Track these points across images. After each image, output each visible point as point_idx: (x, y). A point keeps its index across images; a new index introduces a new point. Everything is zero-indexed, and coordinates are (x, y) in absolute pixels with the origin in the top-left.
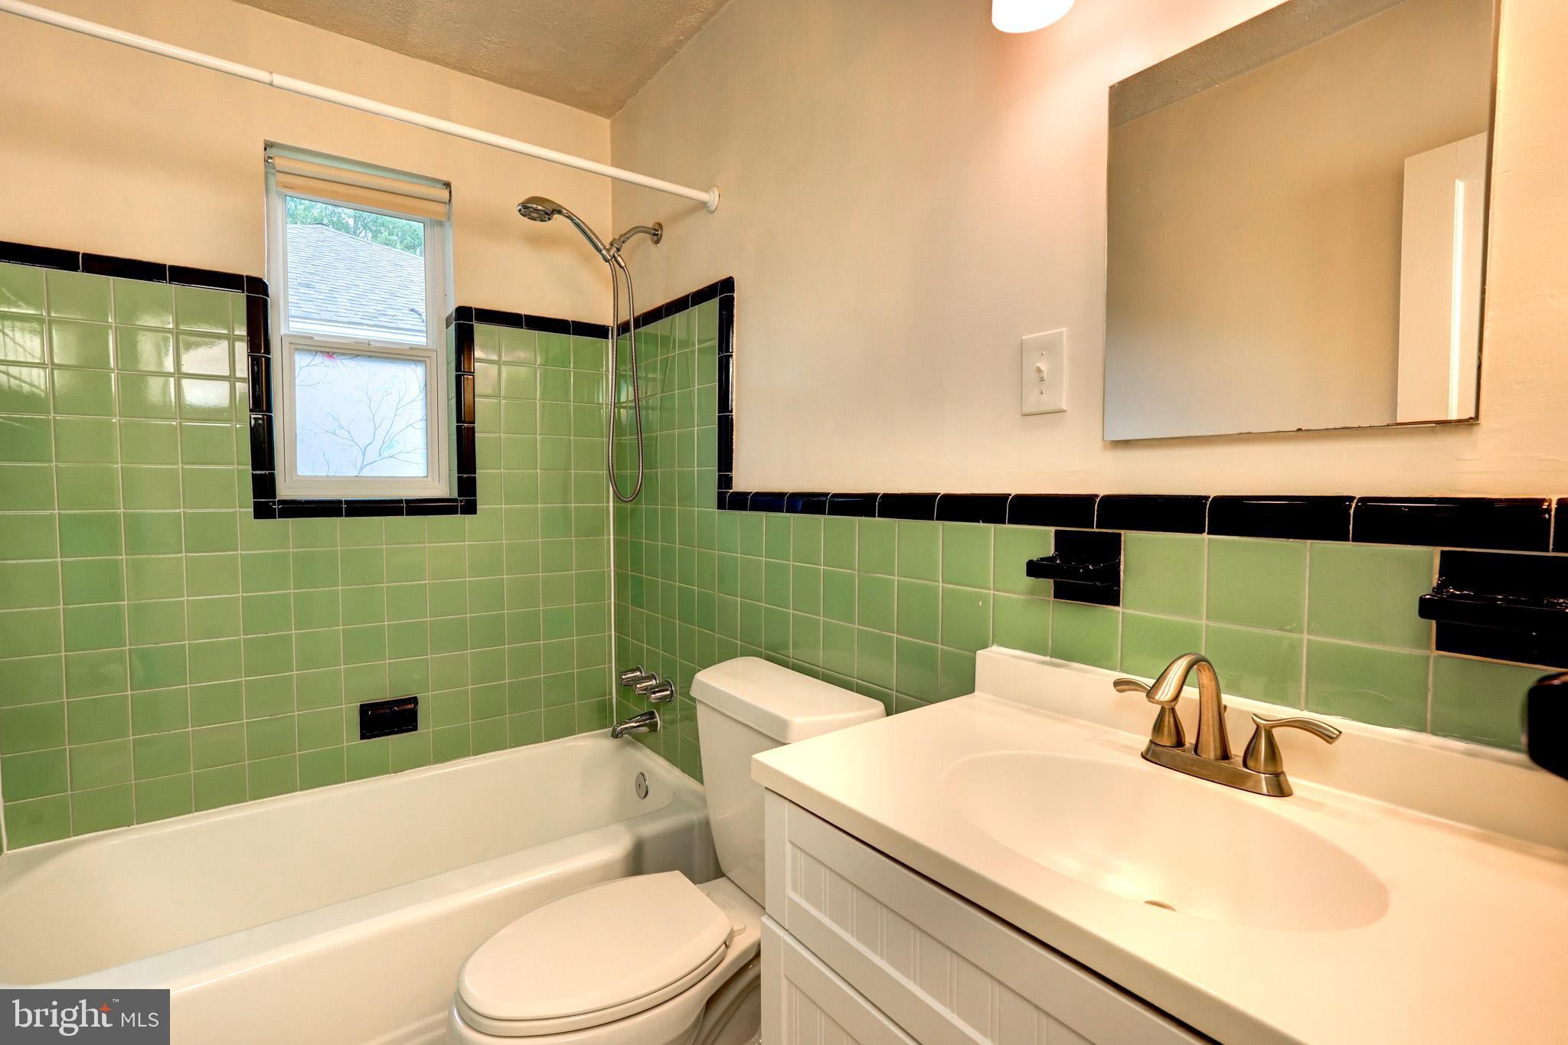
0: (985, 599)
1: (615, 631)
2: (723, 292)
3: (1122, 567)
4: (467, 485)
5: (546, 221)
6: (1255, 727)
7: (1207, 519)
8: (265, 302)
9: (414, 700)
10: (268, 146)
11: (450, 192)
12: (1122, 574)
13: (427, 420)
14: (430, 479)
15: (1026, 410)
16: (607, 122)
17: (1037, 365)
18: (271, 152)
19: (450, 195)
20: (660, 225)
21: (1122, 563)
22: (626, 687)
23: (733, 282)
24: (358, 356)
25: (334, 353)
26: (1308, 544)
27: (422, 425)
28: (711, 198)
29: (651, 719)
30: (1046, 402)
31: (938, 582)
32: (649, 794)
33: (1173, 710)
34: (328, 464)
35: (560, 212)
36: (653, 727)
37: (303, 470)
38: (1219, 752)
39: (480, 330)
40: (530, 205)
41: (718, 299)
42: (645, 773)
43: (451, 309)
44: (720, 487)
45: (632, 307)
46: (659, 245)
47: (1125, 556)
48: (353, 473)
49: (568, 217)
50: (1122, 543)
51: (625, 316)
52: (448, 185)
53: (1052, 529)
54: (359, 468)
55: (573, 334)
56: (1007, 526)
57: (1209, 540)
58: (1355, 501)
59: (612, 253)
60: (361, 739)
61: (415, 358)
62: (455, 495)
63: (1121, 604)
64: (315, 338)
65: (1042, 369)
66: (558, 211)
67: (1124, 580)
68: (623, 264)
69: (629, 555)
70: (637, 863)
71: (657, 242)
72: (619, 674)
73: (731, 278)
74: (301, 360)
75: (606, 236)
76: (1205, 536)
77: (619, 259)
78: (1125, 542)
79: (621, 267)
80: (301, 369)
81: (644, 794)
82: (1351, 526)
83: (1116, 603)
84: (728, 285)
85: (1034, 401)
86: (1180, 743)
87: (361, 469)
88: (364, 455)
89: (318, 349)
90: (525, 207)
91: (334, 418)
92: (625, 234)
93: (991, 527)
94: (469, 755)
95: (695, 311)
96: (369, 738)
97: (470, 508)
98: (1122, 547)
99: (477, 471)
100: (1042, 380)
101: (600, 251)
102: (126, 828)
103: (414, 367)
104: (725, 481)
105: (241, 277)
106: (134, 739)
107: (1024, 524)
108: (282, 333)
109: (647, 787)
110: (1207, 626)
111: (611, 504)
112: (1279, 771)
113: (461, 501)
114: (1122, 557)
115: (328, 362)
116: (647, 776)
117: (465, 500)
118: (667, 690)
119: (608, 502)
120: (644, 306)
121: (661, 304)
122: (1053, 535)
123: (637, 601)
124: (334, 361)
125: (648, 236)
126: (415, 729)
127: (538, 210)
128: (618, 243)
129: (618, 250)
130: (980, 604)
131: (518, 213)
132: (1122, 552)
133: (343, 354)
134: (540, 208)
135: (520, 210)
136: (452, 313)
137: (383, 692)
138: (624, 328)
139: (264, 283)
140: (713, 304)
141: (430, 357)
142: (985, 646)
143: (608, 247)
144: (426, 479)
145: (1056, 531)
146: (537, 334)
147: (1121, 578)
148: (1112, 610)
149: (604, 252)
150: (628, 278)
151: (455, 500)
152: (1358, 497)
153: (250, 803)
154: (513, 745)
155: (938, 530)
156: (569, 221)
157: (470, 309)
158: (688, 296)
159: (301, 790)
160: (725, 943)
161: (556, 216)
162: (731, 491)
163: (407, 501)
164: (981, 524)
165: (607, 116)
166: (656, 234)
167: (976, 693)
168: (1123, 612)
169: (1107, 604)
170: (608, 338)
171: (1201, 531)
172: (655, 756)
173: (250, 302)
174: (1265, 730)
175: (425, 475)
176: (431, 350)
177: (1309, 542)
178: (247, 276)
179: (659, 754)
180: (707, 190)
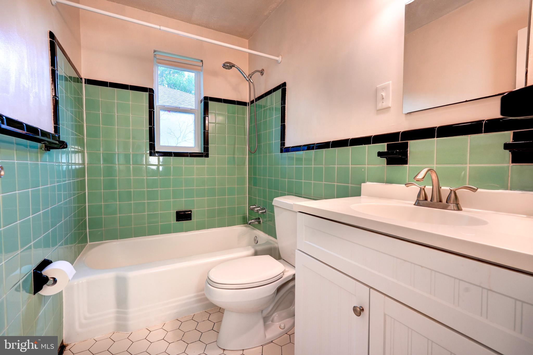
0: (364, 168)
1: (248, 195)
2: (283, 87)
3: (408, 152)
4: (206, 149)
5: (230, 69)
6: (450, 191)
7: (436, 133)
8: (153, 95)
9: (191, 211)
10: (155, 51)
11: (203, 63)
12: (408, 154)
13: (195, 131)
14: (195, 148)
15: (378, 108)
16: (247, 41)
17: (382, 93)
18: (155, 53)
19: (203, 64)
20: (263, 70)
21: (408, 151)
22: (251, 210)
23: (286, 83)
24: (176, 111)
25: (170, 111)
26: (469, 136)
27: (193, 132)
28: (279, 59)
29: (259, 220)
30: (385, 105)
31: (350, 165)
32: (258, 243)
33: (424, 189)
34: (168, 142)
35: (234, 66)
36: (259, 222)
37: (162, 144)
38: (438, 200)
39: (211, 103)
40: (225, 64)
41: (281, 89)
42: (257, 236)
43: (202, 97)
44: (281, 146)
45: (255, 95)
46: (263, 76)
47: (409, 149)
48: (175, 145)
49: (236, 68)
50: (408, 145)
51: (253, 98)
52: (202, 61)
53: (386, 144)
54: (176, 144)
55: (237, 105)
56: (372, 145)
57: (437, 140)
58: (485, 121)
59: (249, 78)
60: (176, 221)
61: (192, 112)
62: (203, 152)
63: (408, 164)
64: (165, 106)
65: (383, 95)
66: (233, 66)
67: (409, 156)
68: (252, 82)
69: (253, 171)
70: (256, 254)
71: (262, 75)
72: (249, 207)
73: (285, 82)
74: (162, 113)
75: (247, 73)
76: (435, 139)
77: (251, 80)
78: (409, 144)
79: (252, 83)
80: (161, 115)
81: (257, 242)
82: (483, 129)
83: (407, 164)
84: (284, 84)
85: (380, 105)
86: (426, 199)
87: (177, 144)
88: (178, 140)
89: (166, 109)
90: (225, 65)
91: (170, 129)
92: (253, 72)
93: (366, 146)
94: (205, 229)
95: (274, 94)
96: (178, 221)
97: (207, 156)
98: (409, 146)
99: (209, 145)
100: (383, 99)
101: (245, 78)
102: (117, 240)
103: (191, 115)
104: (283, 144)
105: (147, 88)
106: (119, 216)
107: (377, 143)
108: (157, 105)
109: (257, 241)
110: (436, 167)
111: (247, 156)
112: (458, 203)
113: (205, 154)
114: (408, 149)
115: (168, 113)
116: (257, 237)
117: (205, 153)
118: (264, 210)
119: (246, 155)
120: (258, 94)
121: (263, 94)
122: (386, 145)
123: (255, 184)
124: (170, 113)
125: (260, 73)
126: (191, 220)
127: (228, 66)
128: (250, 76)
129: (251, 77)
130: (363, 170)
131: (222, 67)
132: (409, 147)
133: (172, 111)
134: (228, 65)
135: (223, 66)
136: (202, 99)
137: (183, 208)
138: (252, 102)
139: (153, 90)
140: (280, 91)
141: (196, 112)
142: (364, 182)
143: (248, 76)
144: (194, 148)
145: (387, 144)
146: (226, 105)
147: (408, 156)
148: (405, 166)
149: (247, 78)
150: (254, 85)
151: (202, 153)
152: (486, 120)
153: (147, 236)
154: (218, 227)
155: (350, 149)
156: (237, 69)
157: (207, 97)
158: (272, 90)
159: (160, 234)
160: (283, 272)
161: (233, 68)
162: (285, 147)
163: (190, 153)
164: (364, 146)
165: (247, 39)
166: (262, 72)
167: (361, 196)
168: (409, 166)
169: (404, 164)
170: (247, 106)
171: (434, 137)
172: (260, 231)
173: (149, 95)
174: (454, 191)
175: (194, 146)
176: (196, 110)
177: (469, 135)
178: (149, 88)
179: (261, 231)
180: (278, 56)
